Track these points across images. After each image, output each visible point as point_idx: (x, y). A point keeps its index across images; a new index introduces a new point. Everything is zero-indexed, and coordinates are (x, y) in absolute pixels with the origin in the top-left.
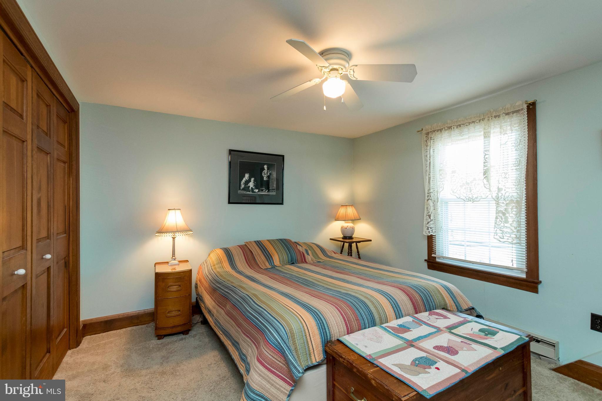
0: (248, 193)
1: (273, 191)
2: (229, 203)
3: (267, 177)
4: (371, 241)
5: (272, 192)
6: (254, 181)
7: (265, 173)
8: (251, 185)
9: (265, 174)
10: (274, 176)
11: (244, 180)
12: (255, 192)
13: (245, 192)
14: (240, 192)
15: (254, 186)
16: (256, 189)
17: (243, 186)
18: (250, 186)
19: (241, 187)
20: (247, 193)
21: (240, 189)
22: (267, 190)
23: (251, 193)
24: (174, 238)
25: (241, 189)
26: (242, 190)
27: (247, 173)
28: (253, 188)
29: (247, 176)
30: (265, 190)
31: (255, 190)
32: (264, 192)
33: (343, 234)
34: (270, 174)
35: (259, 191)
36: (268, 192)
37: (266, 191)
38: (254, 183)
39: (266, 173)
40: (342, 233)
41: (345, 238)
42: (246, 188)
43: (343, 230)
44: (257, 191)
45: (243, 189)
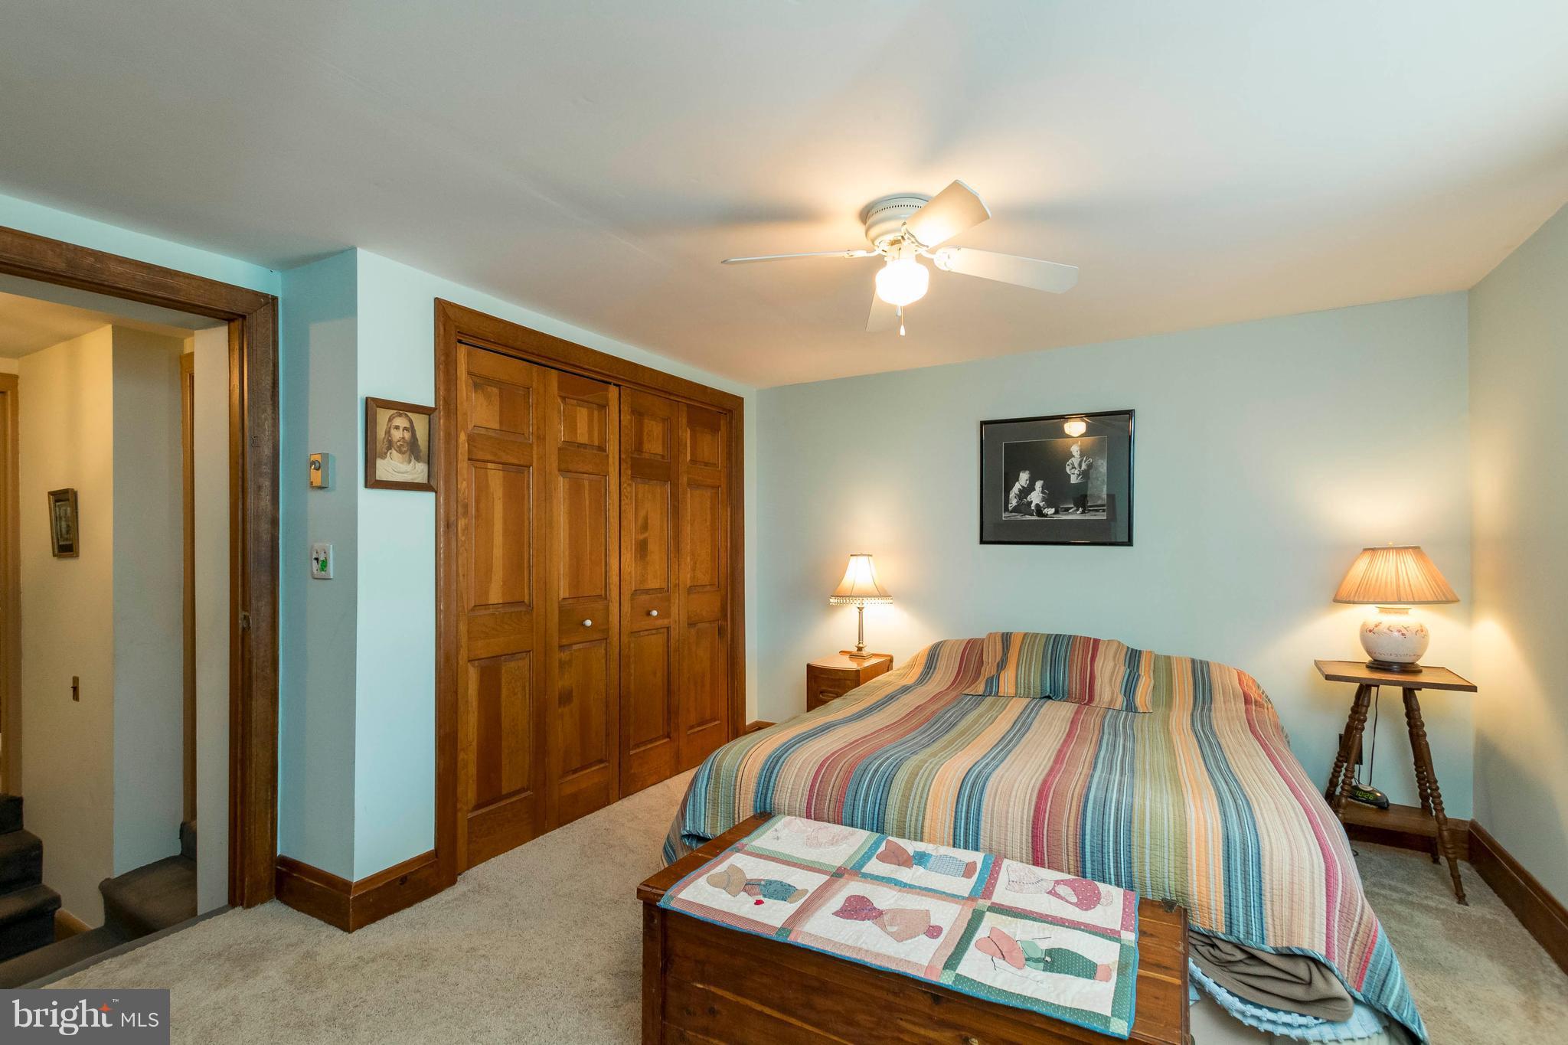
0: (1028, 517)
1: (1097, 511)
2: (982, 542)
3: (1079, 475)
4: (1473, 689)
5: (1098, 513)
6: (1043, 487)
7: (1073, 464)
8: (1036, 497)
9: (1074, 468)
10: (1101, 470)
11: (1017, 487)
12: (1046, 515)
13: (1019, 517)
14: (1005, 516)
15: (1043, 499)
16: (1048, 507)
17: (1014, 502)
18: (1032, 502)
19: (1010, 505)
20: (1024, 519)
21: (1006, 509)
22: (1081, 509)
23: (1035, 518)
24: (861, 609)
25: (1010, 509)
26: (1011, 512)
27: (1025, 470)
28: (1041, 504)
29: (1024, 477)
30: (1075, 508)
31: (1045, 511)
32: (1071, 513)
33: (1369, 653)
34: (1090, 466)
35: (1057, 512)
36: (1083, 512)
37: (1078, 510)
38: (1043, 492)
39: (1076, 465)
40: (1364, 647)
41: (1378, 665)
42: (1023, 507)
43: (1368, 635)
44: (1051, 511)
45: (1016, 510)
